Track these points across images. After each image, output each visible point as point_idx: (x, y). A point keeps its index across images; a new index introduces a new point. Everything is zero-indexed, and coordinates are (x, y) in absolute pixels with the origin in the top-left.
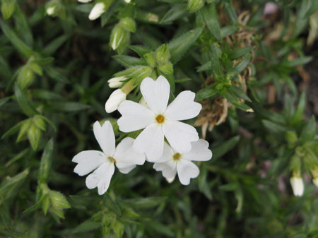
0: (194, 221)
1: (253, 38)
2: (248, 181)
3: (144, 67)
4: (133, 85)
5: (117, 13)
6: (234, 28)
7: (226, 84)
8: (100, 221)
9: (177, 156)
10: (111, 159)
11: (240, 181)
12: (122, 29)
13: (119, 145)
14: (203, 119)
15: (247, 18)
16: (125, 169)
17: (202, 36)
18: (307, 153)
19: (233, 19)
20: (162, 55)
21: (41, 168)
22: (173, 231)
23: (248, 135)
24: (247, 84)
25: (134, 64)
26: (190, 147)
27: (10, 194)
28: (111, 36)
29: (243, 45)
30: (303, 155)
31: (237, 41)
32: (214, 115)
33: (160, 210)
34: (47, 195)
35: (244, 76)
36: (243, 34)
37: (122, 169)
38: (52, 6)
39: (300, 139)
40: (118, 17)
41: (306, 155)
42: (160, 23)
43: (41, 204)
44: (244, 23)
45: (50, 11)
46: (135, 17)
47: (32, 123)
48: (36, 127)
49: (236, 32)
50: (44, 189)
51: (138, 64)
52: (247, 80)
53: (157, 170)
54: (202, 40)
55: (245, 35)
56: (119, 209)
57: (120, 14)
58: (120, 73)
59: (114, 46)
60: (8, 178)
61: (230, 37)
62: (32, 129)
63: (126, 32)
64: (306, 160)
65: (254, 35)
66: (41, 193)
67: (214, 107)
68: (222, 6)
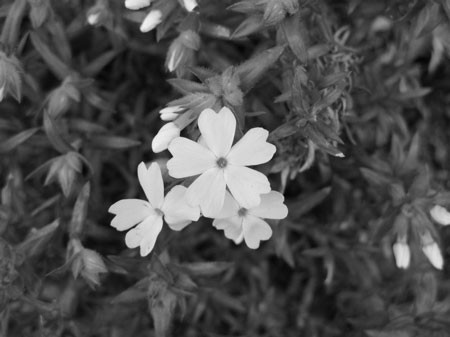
0: (271, 293)
1: (352, 61)
2: (341, 245)
3: (207, 95)
4: (191, 118)
5: (177, 24)
6: (328, 48)
7: (310, 119)
8: (145, 290)
9: (243, 212)
10: (158, 211)
11: (331, 245)
12: (183, 46)
13: (169, 194)
14: (282, 163)
15: (346, 36)
16: (177, 224)
17: (284, 56)
18: (416, 213)
19: (327, 36)
20: (228, 81)
21: (74, 220)
22: (245, 304)
23: (345, 185)
24: (340, 120)
25: (194, 91)
26: (258, 200)
27: (34, 251)
28: (168, 54)
29: (337, 69)
30: (410, 215)
31: (330, 64)
32: (297, 159)
33: (228, 277)
34: (79, 254)
35: (337, 111)
36: (339, 55)
37: (173, 225)
38: (95, 13)
39: (408, 194)
40: (178, 29)
41: (415, 215)
42: (231, 38)
43: (71, 265)
44: (342, 42)
45: (92, 19)
46: (199, 30)
47: (65, 161)
48: (69, 167)
49: (330, 52)
50: (76, 245)
51: (199, 91)
52: (340, 115)
53: (218, 228)
54: (284, 62)
55: (341, 57)
56: (170, 275)
57: (181, 25)
58: (176, 101)
59: (171, 66)
60: (34, 230)
61: (322, 59)
62: (64, 170)
63: (187, 49)
64: (415, 222)
65: (353, 57)
66: (72, 251)
67: (297, 148)
68: (313, 18)
